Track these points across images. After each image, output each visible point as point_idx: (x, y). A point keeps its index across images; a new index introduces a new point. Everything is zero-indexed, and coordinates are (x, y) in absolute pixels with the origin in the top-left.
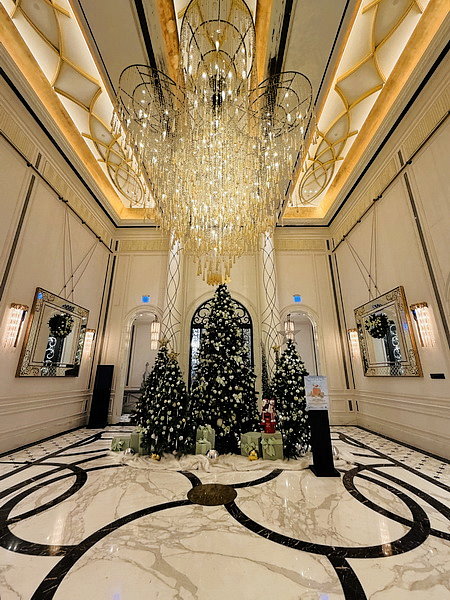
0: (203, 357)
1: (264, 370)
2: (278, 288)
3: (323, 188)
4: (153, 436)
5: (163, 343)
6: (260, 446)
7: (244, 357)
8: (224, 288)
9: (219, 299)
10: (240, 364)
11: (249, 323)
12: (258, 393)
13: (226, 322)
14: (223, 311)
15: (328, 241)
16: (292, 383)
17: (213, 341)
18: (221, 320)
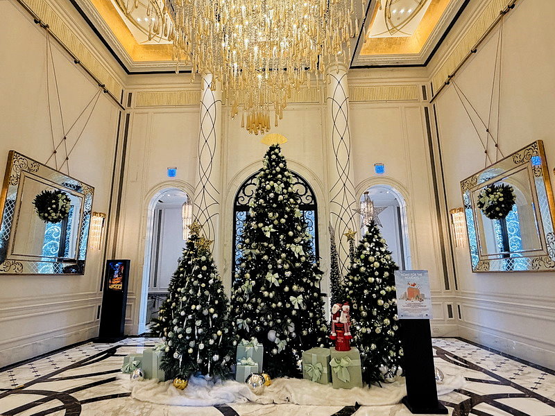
1: (334, 265)
2: (353, 153)
3: (421, 5)
4: (176, 355)
5: (194, 229)
6: (330, 368)
7: (306, 246)
8: (277, 151)
9: (270, 166)
10: (300, 256)
11: (313, 203)
12: (325, 295)
13: (281, 197)
14: (275, 182)
15: (424, 87)
16: (375, 281)
17: (261, 225)
18: (272, 195)
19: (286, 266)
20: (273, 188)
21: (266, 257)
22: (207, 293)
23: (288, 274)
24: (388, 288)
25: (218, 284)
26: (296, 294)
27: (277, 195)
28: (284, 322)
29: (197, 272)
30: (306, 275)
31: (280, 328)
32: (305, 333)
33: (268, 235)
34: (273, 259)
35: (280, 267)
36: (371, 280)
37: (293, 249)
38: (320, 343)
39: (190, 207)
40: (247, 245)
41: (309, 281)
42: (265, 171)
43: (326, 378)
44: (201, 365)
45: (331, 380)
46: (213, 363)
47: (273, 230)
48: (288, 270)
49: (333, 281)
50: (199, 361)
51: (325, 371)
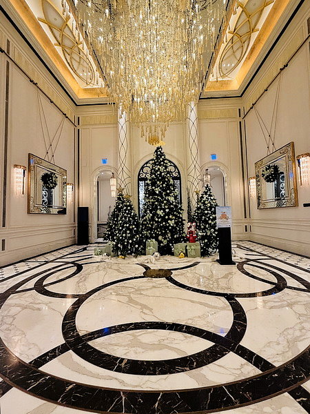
0: (148, 198)
1: (189, 206)
2: (200, 149)
3: (239, 61)
4: (119, 245)
5: (120, 190)
6: (186, 250)
7: (176, 198)
8: (160, 149)
9: (157, 158)
10: (173, 202)
11: (179, 176)
12: (185, 220)
13: (163, 174)
14: (160, 166)
15: (239, 110)
17: (154, 188)
20: (159, 169)
21: (156, 203)
26: (171, 220)
33: (157, 192)
35: (163, 207)
36: (206, 212)
37: (170, 199)
38: (182, 241)
41: (177, 214)
42: (154, 160)
44: (131, 249)
45: (187, 255)
46: (136, 249)
47: (160, 190)
48: (167, 209)
49: (188, 214)
50: (129, 247)
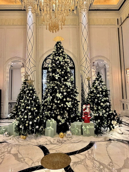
1: (82, 90)
4: (21, 127)
5: (26, 76)
7: (72, 82)
8: (60, 44)
9: (57, 50)
10: (70, 87)
11: (73, 66)
12: (79, 102)
13: (62, 63)
14: (60, 56)
15: (118, 19)
16: (100, 96)
17: (54, 74)
18: (58, 62)
19: (65, 91)
20: (58, 59)
21: (56, 87)
22: (33, 102)
23: (65, 94)
24: (105, 99)
25: (37, 98)
26: (68, 102)
27: (60, 62)
28: (64, 112)
29: (28, 94)
30: (72, 94)
31: (62, 115)
32: (72, 116)
33: (57, 78)
34: (59, 88)
35: (62, 91)
36: (98, 95)
37: (67, 84)
38: (78, 120)
39: (24, 68)
40: (48, 82)
41: (73, 96)
42: (55, 52)
43: (80, 133)
44: (31, 130)
45: (82, 134)
46: (36, 129)
47: (59, 76)
48: (65, 92)
49: (82, 96)
50: (30, 128)
51: (80, 130)
